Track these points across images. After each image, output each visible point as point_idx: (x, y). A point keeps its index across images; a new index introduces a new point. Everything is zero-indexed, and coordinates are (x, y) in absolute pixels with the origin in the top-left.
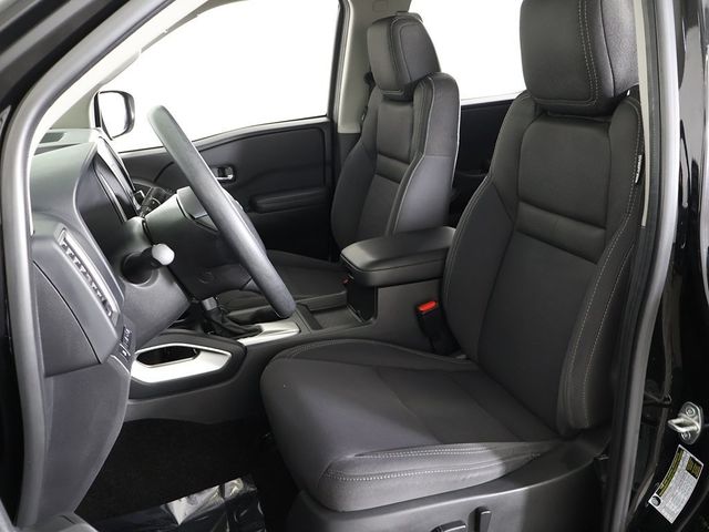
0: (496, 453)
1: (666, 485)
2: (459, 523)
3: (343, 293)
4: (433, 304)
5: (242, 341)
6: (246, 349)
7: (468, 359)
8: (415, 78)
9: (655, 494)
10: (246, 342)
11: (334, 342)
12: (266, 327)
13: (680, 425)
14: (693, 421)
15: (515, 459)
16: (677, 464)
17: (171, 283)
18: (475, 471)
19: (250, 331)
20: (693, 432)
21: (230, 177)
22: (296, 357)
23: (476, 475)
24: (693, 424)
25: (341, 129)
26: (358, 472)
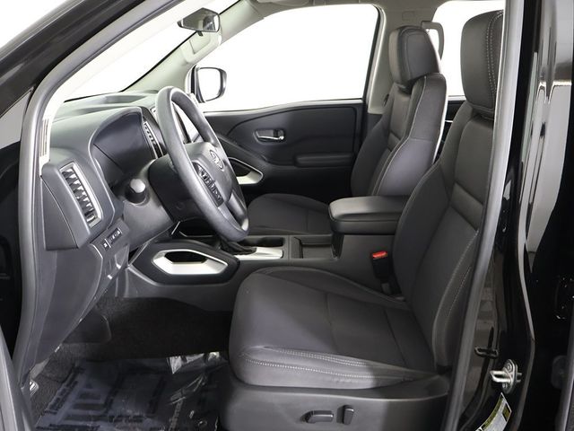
0: (372, 369)
1: (489, 422)
2: (329, 413)
3: (330, 235)
4: (384, 254)
5: (238, 257)
6: (239, 262)
7: (404, 301)
8: (415, 76)
9: (480, 428)
10: (241, 257)
11: (302, 269)
12: (260, 250)
13: (498, 376)
14: (510, 375)
15: (386, 377)
16: (498, 408)
17: (158, 206)
18: (348, 378)
19: (247, 251)
20: (508, 384)
21: (282, 138)
22: (269, 275)
23: (348, 381)
24: (508, 378)
25: (371, 110)
26: (259, 358)
